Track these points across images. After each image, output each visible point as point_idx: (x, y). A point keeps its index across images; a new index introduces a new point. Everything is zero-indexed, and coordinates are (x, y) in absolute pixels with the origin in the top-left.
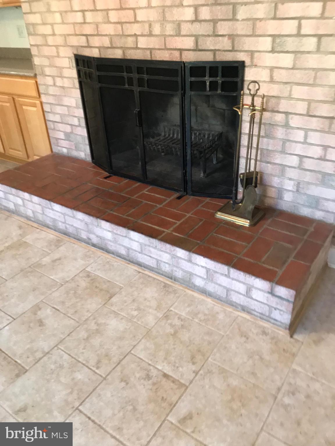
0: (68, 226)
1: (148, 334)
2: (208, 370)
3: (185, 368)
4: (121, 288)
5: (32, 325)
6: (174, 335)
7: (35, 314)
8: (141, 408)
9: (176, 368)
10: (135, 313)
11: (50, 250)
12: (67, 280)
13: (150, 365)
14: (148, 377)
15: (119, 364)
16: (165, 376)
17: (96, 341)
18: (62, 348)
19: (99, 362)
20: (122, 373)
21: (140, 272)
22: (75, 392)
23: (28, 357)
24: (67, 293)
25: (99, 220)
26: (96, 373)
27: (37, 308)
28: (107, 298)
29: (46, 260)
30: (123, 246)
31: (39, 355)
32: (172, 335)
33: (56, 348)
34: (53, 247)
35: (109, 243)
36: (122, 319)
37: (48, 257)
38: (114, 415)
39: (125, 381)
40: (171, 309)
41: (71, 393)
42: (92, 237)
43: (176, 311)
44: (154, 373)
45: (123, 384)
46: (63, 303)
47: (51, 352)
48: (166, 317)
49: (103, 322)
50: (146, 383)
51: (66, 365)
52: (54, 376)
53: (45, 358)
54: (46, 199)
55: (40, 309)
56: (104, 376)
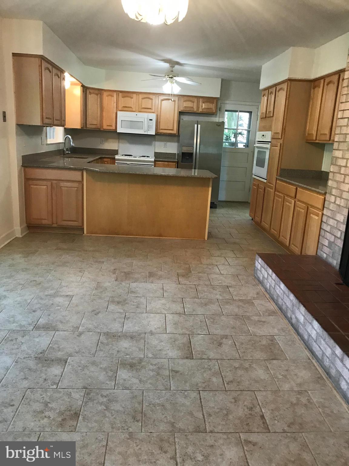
1: (276, 392)
2: (295, 437)
3: (279, 424)
4: (286, 359)
5: (215, 342)
7: (222, 339)
8: (230, 417)
9: (273, 419)
10: (280, 377)
11: (263, 314)
12: (257, 335)
13: (259, 405)
14: (251, 409)
15: (242, 391)
16: (262, 417)
17: (240, 372)
18: (219, 363)
19: (232, 382)
20: (238, 396)
21: (309, 359)
22: (206, 384)
23: (199, 354)
24: (250, 341)
25: (300, 304)
26: (224, 385)
28: (271, 358)
30: (308, 332)
31: (205, 357)
32: (292, 403)
33: (216, 360)
34: (267, 314)
35: (301, 326)
36: (268, 373)
37: (258, 317)
38: (214, 408)
39: (235, 400)
40: (309, 392)
41: (203, 383)
42: (293, 316)
43: (311, 395)
44: (257, 409)
45: (233, 401)
46: (242, 344)
47: (212, 360)
48: (300, 393)
50: (246, 410)
51: (213, 370)
52: (203, 370)
53: (206, 361)
54: (279, 278)
55: (226, 338)
56: (227, 389)
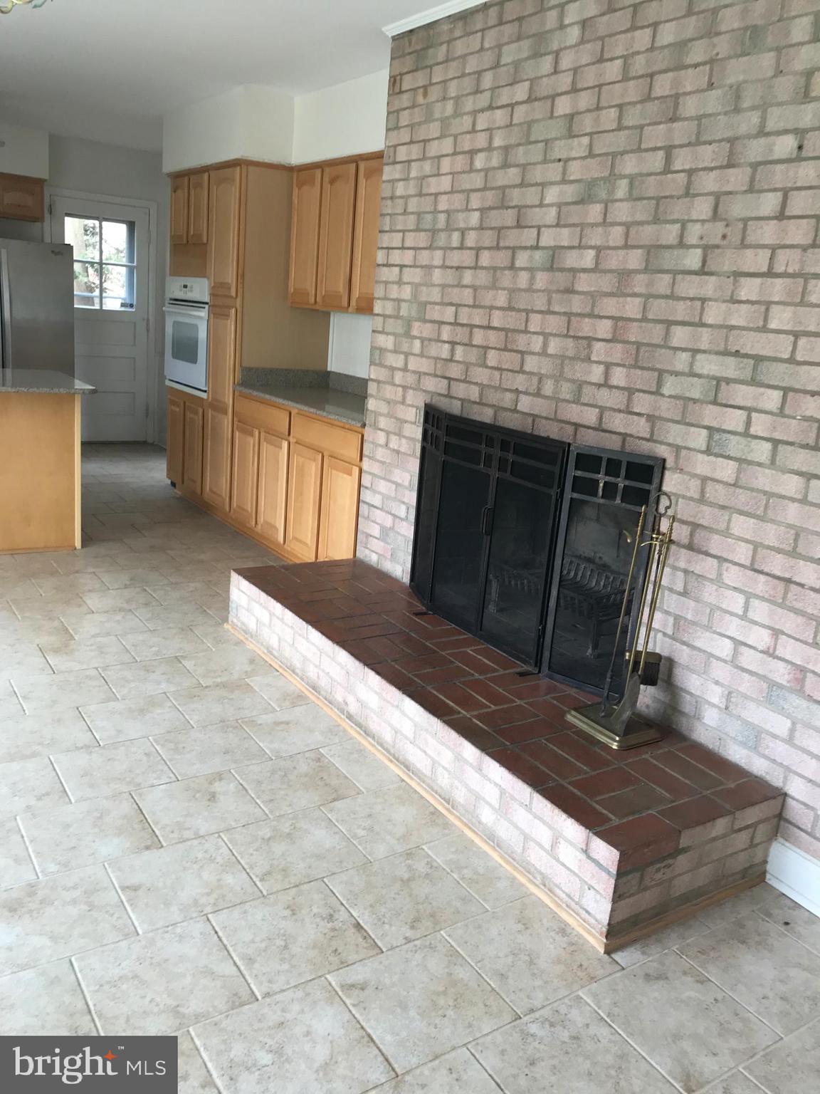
0: (321, 674)
1: (366, 866)
2: (430, 944)
3: (393, 928)
4: (359, 793)
5: (198, 795)
6: (406, 882)
7: (211, 783)
8: (295, 949)
9: (380, 921)
10: (361, 833)
11: (279, 706)
12: (284, 755)
13: (342, 904)
14: (330, 918)
15: (297, 886)
16: (358, 926)
17: (279, 848)
18: (225, 839)
19: (269, 873)
20: (294, 898)
21: (403, 780)
22: (215, 896)
23: (172, 832)
24: (273, 772)
25: (367, 670)
26: (256, 884)
27: (219, 776)
28: (330, 798)
29: (267, 718)
30: (390, 725)
31: (187, 834)
32: (402, 880)
33: (217, 835)
34: (287, 703)
35: (372, 715)
36: (335, 833)
37: (271, 715)
38: (253, 942)
39: (292, 910)
40: (424, 847)
41: (208, 894)
42: (351, 699)
43: (430, 853)
44: (343, 915)
45: (287, 913)
46: (260, 783)
47: (207, 838)
48: (409, 855)
49: (305, 827)
50: (322, 923)
51: (219, 859)
52: (196, 867)
53: (196, 842)
54: (304, 620)
55: (220, 780)
56: (265, 893)
